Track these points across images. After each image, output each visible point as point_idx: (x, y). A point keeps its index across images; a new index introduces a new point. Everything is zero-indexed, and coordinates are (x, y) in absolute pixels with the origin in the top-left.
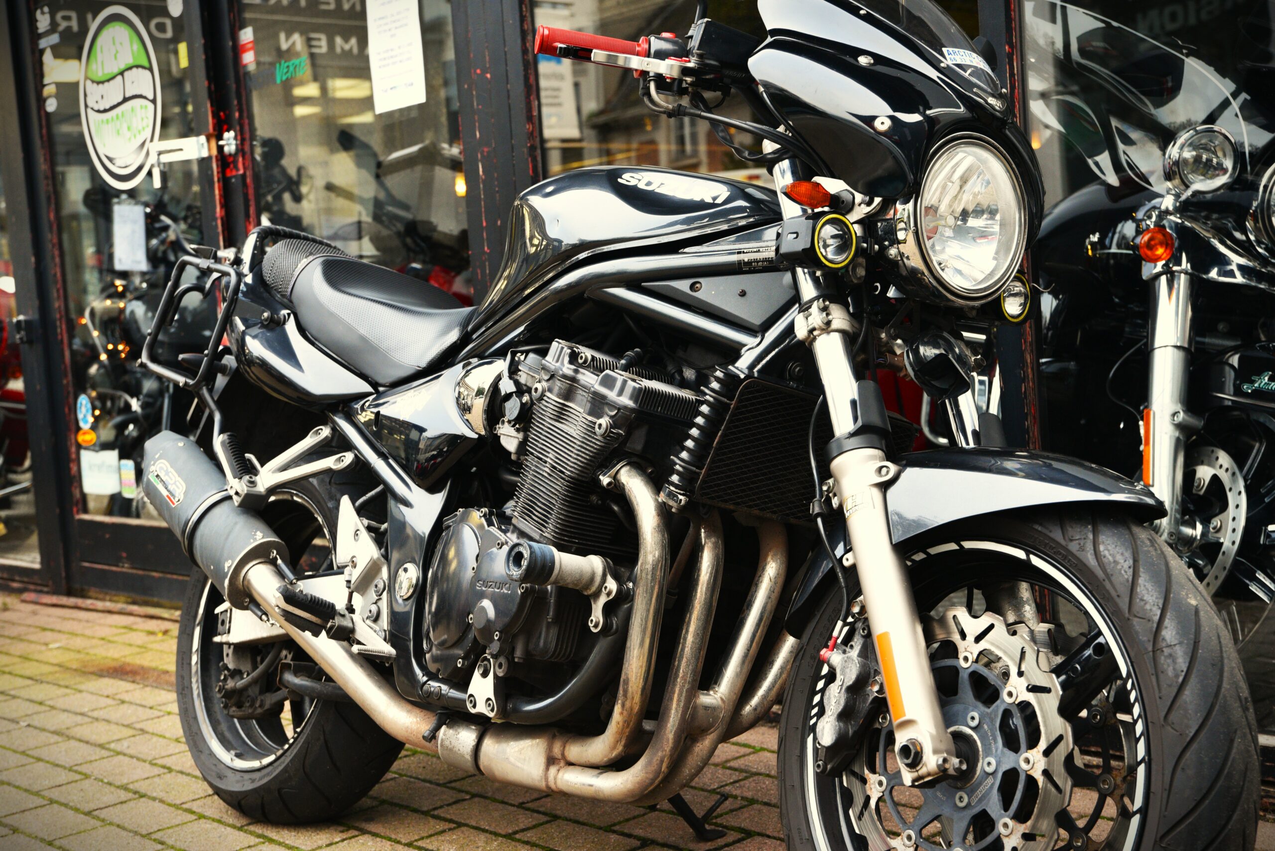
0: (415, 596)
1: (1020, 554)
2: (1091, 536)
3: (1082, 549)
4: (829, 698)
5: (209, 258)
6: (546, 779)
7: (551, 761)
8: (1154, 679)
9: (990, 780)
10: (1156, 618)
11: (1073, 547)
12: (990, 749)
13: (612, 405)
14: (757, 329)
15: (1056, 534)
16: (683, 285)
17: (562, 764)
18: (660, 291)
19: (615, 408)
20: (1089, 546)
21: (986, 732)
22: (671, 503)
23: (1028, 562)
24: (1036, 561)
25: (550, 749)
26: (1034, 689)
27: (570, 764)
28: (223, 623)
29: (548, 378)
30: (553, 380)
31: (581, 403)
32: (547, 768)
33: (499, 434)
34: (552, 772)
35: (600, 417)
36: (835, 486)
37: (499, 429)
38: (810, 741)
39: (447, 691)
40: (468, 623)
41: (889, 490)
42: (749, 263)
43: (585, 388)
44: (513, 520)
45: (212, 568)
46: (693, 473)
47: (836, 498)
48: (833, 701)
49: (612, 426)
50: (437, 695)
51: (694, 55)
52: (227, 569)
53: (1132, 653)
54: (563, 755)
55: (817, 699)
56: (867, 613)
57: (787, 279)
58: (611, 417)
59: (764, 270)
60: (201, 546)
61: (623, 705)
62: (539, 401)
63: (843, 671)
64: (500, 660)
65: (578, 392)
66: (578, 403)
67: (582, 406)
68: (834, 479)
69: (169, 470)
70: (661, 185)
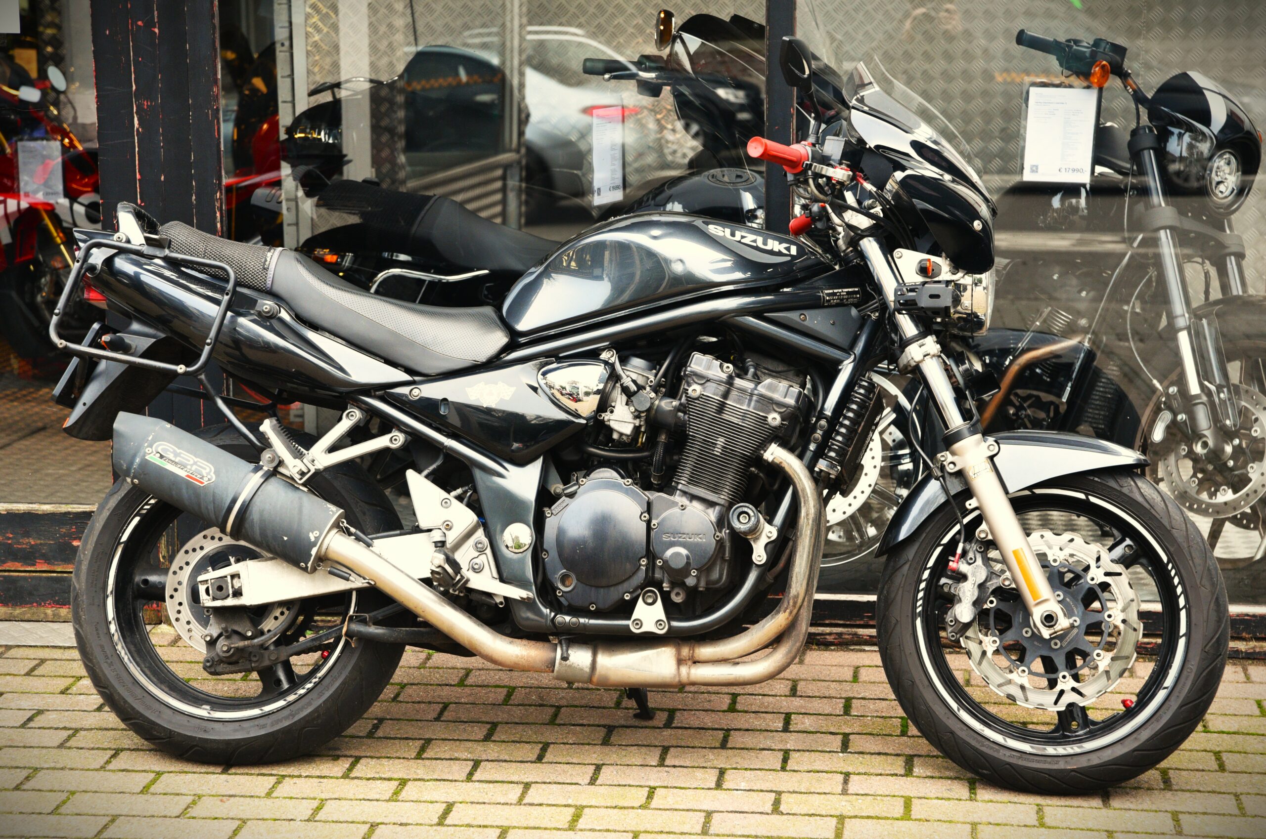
0: (531, 549)
1: (1082, 496)
2: (1132, 483)
3: (1131, 491)
4: (964, 592)
5: (164, 248)
6: (679, 674)
7: (680, 662)
8: (1191, 562)
9: (1075, 631)
10: (1184, 529)
11: (1125, 490)
12: (1073, 612)
13: (780, 404)
14: (846, 348)
15: (1112, 483)
16: (793, 316)
17: (690, 663)
18: (782, 321)
19: (784, 406)
20: (1135, 490)
21: (1069, 603)
22: (831, 472)
23: (1087, 501)
24: (1093, 499)
25: (679, 653)
26: (1107, 574)
27: (695, 662)
28: (220, 588)
29: (703, 382)
30: (708, 384)
31: (739, 401)
32: (679, 668)
33: (606, 418)
34: (684, 670)
35: (768, 413)
36: (950, 458)
37: (606, 416)
38: (918, 622)
39: (587, 620)
40: (640, 565)
41: (995, 459)
42: (829, 301)
43: (742, 390)
44: (680, 487)
45: (285, 538)
46: (844, 449)
47: (952, 466)
48: (968, 594)
49: (783, 420)
50: (574, 624)
51: (841, 164)
52: (313, 539)
53: (1172, 549)
54: (693, 656)
55: (921, 595)
56: (990, 537)
57: (854, 312)
58: (780, 413)
59: (837, 305)
60: (262, 521)
61: (791, 612)
62: (697, 399)
63: (974, 575)
64: (676, 590)
65: (734, 393)
66: (734, 401)
67: (742, 404)
68: (953, 454)
69: (178, 451)
70: (743, 237)
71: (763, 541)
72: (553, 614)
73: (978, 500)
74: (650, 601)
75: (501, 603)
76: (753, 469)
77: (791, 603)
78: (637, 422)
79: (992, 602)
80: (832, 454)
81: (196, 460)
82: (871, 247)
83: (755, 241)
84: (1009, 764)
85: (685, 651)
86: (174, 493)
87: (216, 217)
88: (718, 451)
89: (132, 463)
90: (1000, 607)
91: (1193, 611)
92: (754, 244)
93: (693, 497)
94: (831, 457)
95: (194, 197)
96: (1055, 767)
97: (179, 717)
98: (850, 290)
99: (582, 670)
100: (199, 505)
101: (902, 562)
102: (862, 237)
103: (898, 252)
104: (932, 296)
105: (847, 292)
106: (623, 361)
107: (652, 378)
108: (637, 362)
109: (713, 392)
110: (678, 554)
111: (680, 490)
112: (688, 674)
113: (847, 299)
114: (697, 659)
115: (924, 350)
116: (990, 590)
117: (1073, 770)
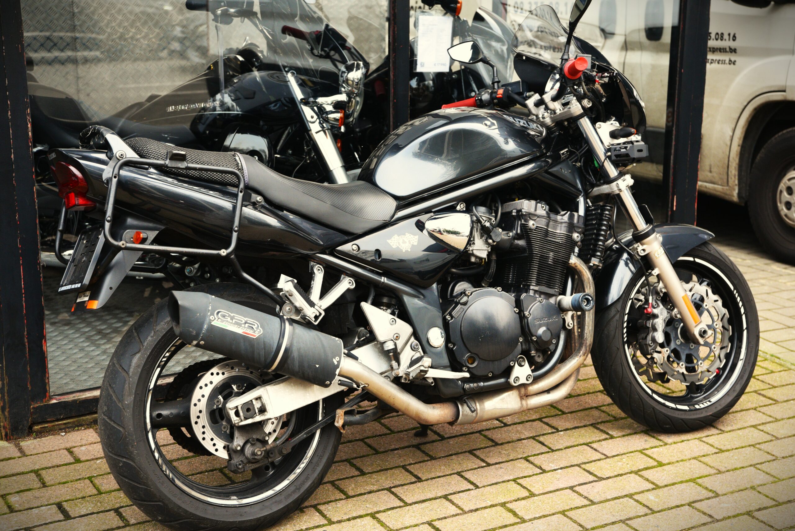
1: (692, 259)
6: (523, 407)
7: (521, 398)
13: (578, 227)
17: (525, 397)
19: (580, 228)
22: (600, 265)
23: (695, 262)
24: (696, 260)
27: (528, 396)
28: (248, 410)
30: (538, 219)
31: (555, 228)
32: (521, 402)
34: (524, 402)
35: (573, 233)
36: (642, 248)
37: (471, 248)
38: (626, 347)
39: (484, 383)
40: (518, 342)
43: (554, 220)
44: (532, 287)
45: (317, 366)
47: (642, 252)
48: (661, 326)
50: (476, 388)
52: (336, 363)
53: (736, 282)
54: (526, 393)
55: (625, 330)
58: (580, 232)
60: (300, 356)
62: (534, 229)
63: (661, 314)
64: (539, 354)
65: (551, 223)
66: (553, 228)
67: (556, 230)
68: (642, 244)
69: (232, 315)
70: (519, 122)
72: (464, 385)
73: (660, 269)
74: (521, 365)
75: (432, 383)
78: (490, 250)
80: (599, 254)
81: (246, 319)
82: (585, 123)
83: (524, 124)
84: (682, 419)
85: (523, 392)
86: (233, 347)
88: (550, 261)
89: (201, 329)
91: (749, 314)
94: (598, 256)
96: (702, 415)
97: (219, 510)
99: (472, 416)
100: (253, 352)
102: (579, 119)
103: (598, 124)
104: (638, 151)
107: (493, 219)
109: (542, 223)
110: (547, 331)
111: (532, 290)
112: (527, 405)
114: (529, 394)
117: (711, 415)
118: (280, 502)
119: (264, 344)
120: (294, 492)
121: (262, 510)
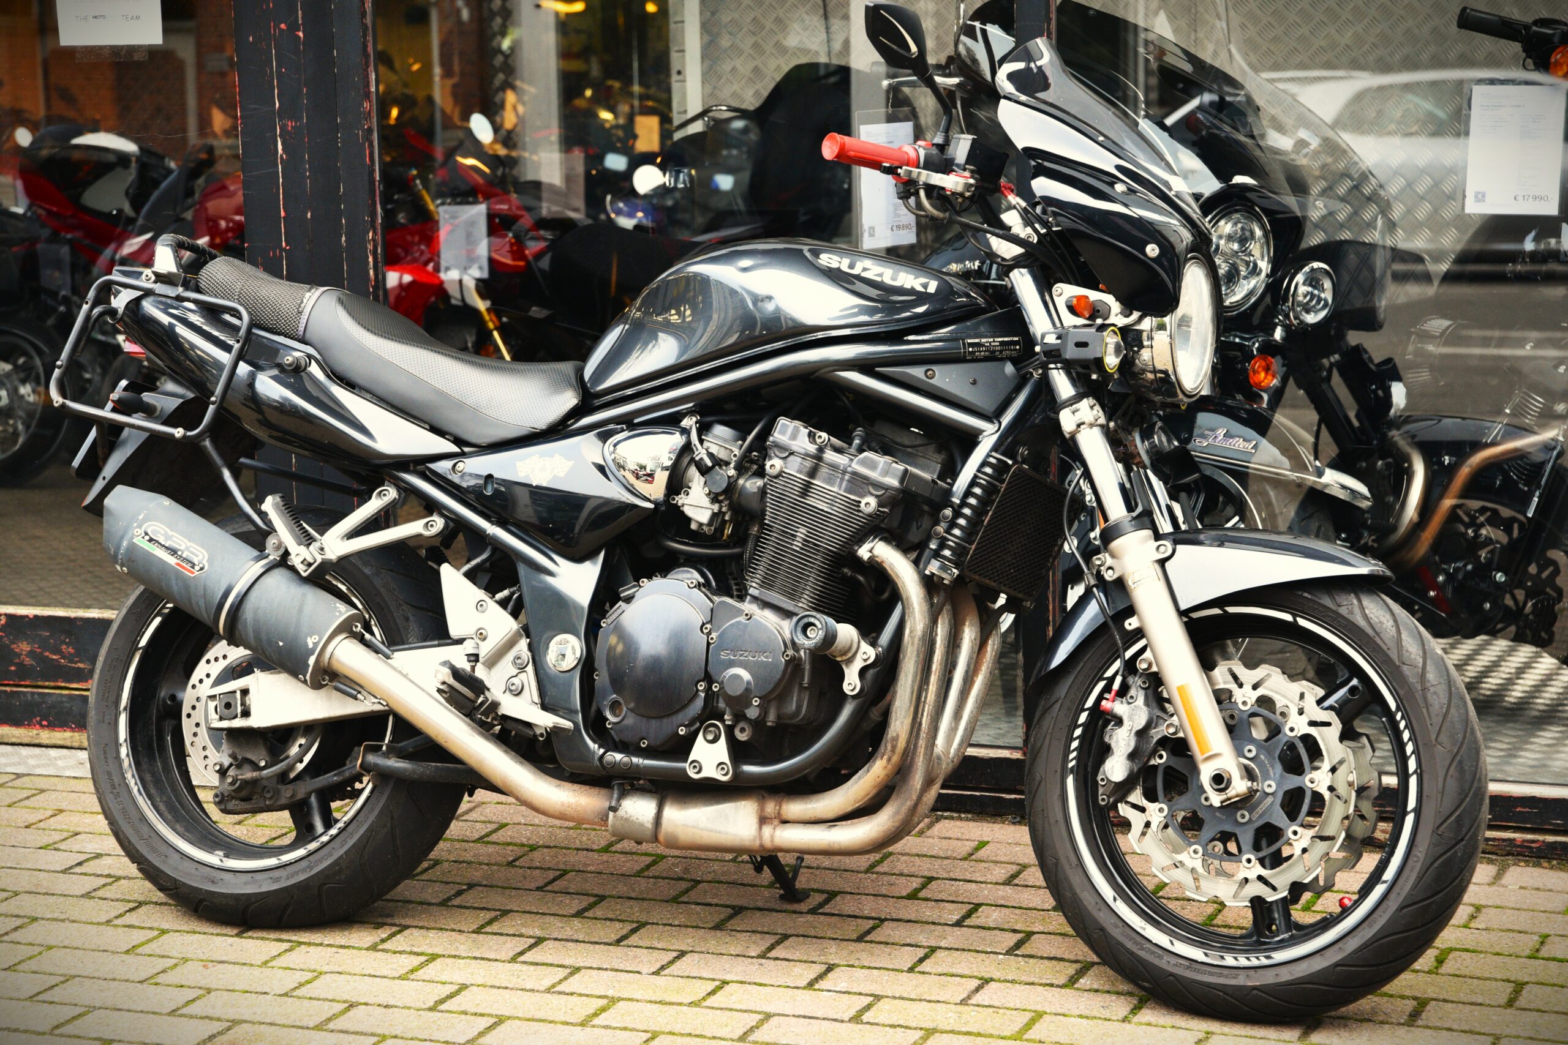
0: (579, 667)
1: (1288, 617)
2: (1355, 602)
3: (1351, 612)
4: (1117, 741)
5: (176, 285)
6: (761, 837)
7: (763, 820)
8: (1424, 710)
9: (1270, 799)
10: (1420, 665)
11: (1343, 611)
12: (1268, 774)
13: (877, 485)
14: (990, 415)
15: (1326, 601)
16: (917, 372)
17: (776, 822)
18: (896, 377)
19: (883, 488)
20: (1357, 610)
21: (1263, 761)
22: (944, 575)
23: (1295, 623)
24: (1302, 622)
25: (762, 809)
26: (1313, 724)
27: (785, 822)
28: (228, 706)
29: (785, 455)
30: (792, 458)
31: (830, 480)
32: (760, 828)
33: (680, 504)
34: (767, 830)
35: (863, 496)
36: (1109, 561)
37: (681, 500)
38: (1070, 781)
39: (641, 761)
40: (698, 690)
41: (1168, 565)
42: (973, 353)
43: (834, 467)
44: (750, 591)
45: (281, 644)
46: (964, 548)
47: (1110, 572)
48: (1122, 743)
49: (880, 505)
50: (625, 764)
51: (965, 170)
52: (311, 645)
53: (1401, 693)
54: (779, 813)
55: (1075, 744)
56: (1154, 669)
57: (1009, 368)
58: (877, 496)
59: (985, 359)
60: (256, 621)
61: (889, 760)
62: (776, 477)
63: (1131, 718)
64: (742, 725)
65: (824, 471)
66: (824, 481)
67: (832, 485)
68: (1113, 556)
69: (170, 533)
70: (865, 269)
71: (858, 664)
72: (602, 751)
73: (1140, 619)
74: (710, 737)
75: (542, 735)
76: (846, 570)
77: (889, 748)
78: (716, 508)
79: (1161, 757)
80: (946, 553)
81: (189, 544)
82: (1023, 283)
83: (880, 275)
84: (1172, 975)
85: (770, 807)
86: (163, 584)
87: (368, 263)
88: (797, 544)
89: (118, 547)
90: (1171, 764)
91: (1426, 777)
92: (879, 279)
93: (766, 605)
94: (945, 557)
95: (344, 239)
96: (1233, 982)
97: (187, 864)
98: (1006, 339)
99: (642, 825)
100: (190, 602)
101: (1053, 700)
102: (1011, 268)
103: (1057, 288)
104: (1079, 345)
105: (1002, 343)
106: (704, 429)
107: (737, 452)
108: (721, 431)
109: (795, 468)
110: (737, 677)
112: (772, 836)
113: (1001, 351)
114: (785, 818)
115: (1079, 417)
116: (1155, 740)
117: (1254, 988)
118: (278, 880)
119: (205, 589)
120: (304, 870)
121: (246, 883)
